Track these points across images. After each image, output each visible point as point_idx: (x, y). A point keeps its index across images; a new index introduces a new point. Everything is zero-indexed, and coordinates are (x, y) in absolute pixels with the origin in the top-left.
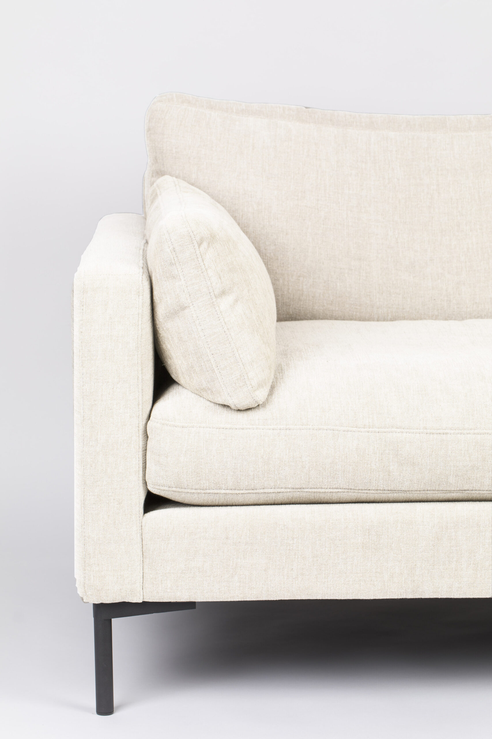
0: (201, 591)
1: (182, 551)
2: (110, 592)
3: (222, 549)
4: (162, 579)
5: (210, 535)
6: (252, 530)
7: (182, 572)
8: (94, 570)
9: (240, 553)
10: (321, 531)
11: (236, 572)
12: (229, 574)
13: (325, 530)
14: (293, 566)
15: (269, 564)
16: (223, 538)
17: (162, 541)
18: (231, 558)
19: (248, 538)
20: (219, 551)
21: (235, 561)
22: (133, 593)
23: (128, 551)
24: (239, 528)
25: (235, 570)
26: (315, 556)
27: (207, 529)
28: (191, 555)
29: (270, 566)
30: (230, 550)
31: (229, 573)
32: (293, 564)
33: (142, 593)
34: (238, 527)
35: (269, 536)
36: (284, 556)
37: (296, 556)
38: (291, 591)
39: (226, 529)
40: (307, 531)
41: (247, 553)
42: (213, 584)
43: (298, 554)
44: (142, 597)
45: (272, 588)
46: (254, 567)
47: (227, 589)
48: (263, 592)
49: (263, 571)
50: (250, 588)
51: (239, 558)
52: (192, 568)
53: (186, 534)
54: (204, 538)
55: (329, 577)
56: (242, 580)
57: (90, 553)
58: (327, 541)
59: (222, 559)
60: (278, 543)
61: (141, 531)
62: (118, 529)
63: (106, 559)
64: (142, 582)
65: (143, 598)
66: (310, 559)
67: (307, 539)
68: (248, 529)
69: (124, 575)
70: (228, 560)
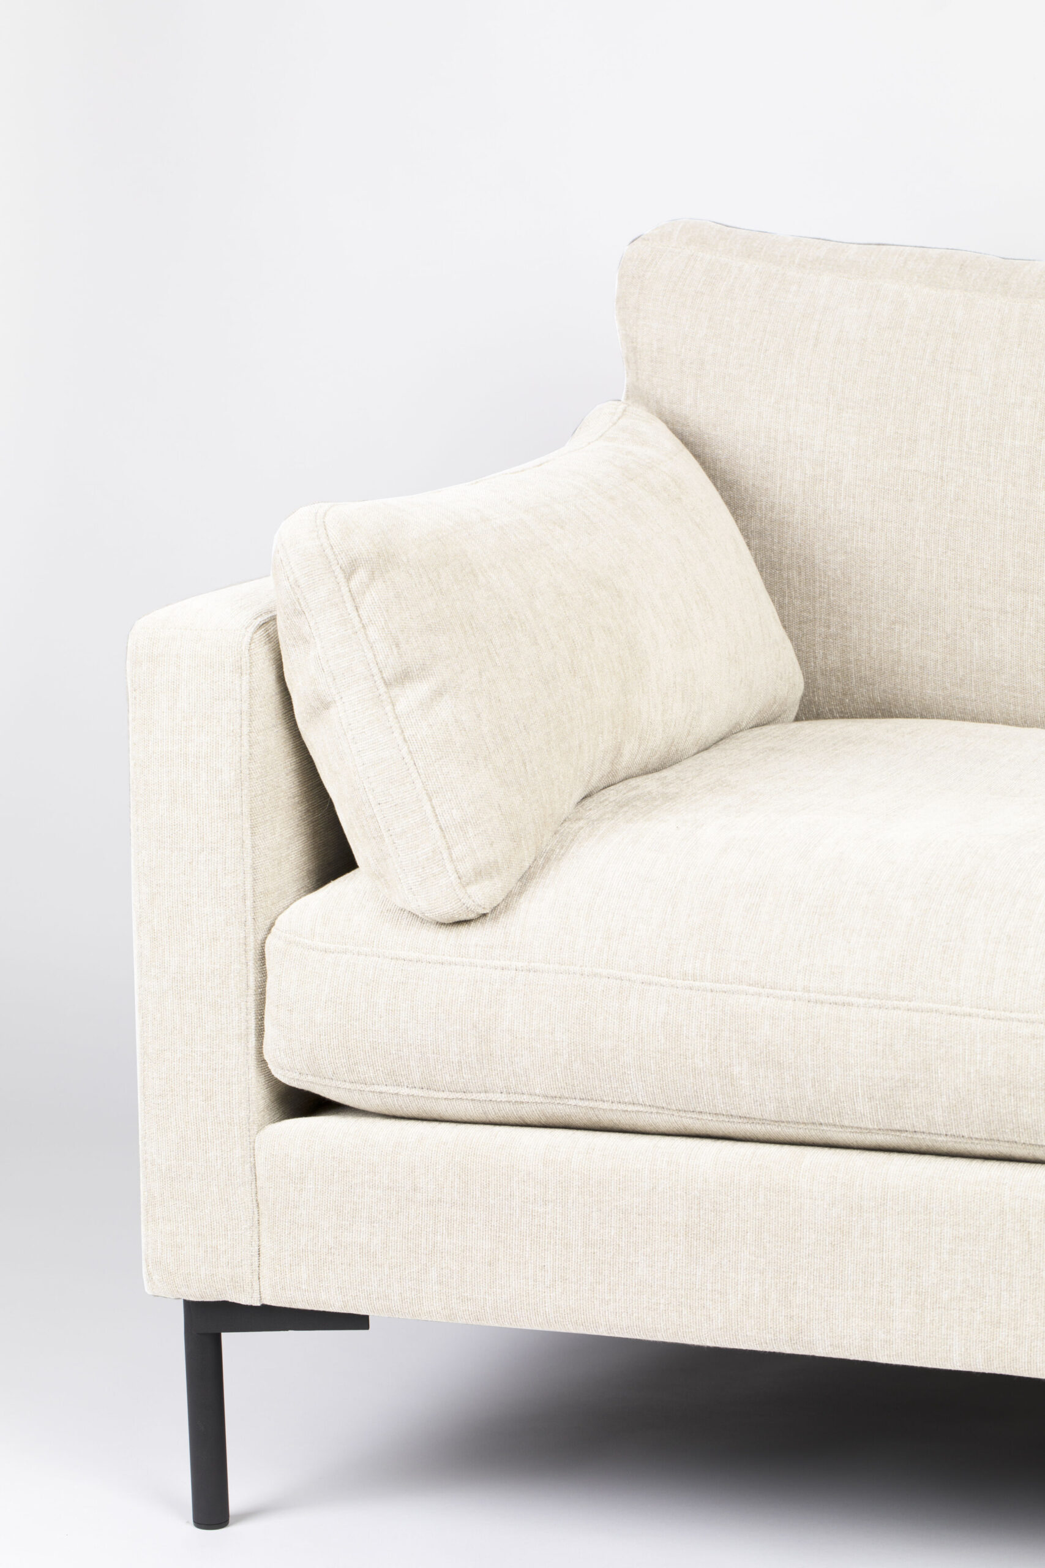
0: (366, 1295)
1: (329, 1207)
2: (192, 1278)
3: (405, 1211)
4: (292, 1262)
5: (382, 1180)
6: (464, 1177)
7: (330, 1251)
8: (163, 1230)
9: (442, 1224)
10: (601, 1191)
11: (433, 1262)
12: (420, 1265)
13: (610, 1190)
14: (546, 1260)
15: (497, 1252)
16: (408, 1189)
17: (291, 1184)
18: (423, 1232)
19: (456, 1193)
20: (400, 1214)
21: (430, 1238)
22: (237, 1284)
23: (226, 1197)
24: (440, 1170)
25: (430, 1257)
26: (590, 1243)
27: (377, 1167)
28: (346, 1218)
29: (500, 1256)
30: (420, 1216)
31: (420, 1262)
32: (546, 1256)
33: (256, 1287)
34: (437, 1167)
35: (498, 1192)
36: (527, 1238)
37: (552, 1240)
38: (542, 1312)
39: (414, 1171)
40: (575, 1190)
41: (455, 1224)
42: (389, 1282)
43: (555, 1236)
44: (256, 1295)
45: (504, 1303)
46: (468, 1254)
47: (416, 1296)
48: (488, 1309)
49: (486, 1264)
50: (461, 1298)
51: (439, 1234)
52: (348, 1246)
53: (335, 1173)
54: (371, 1184)
55: (617, 1291)
56: (444, 1280)
57: (156, 1195)
58: (613, 1214)
59: (407, 1232)
60: (515, 1209)
61: (252, 1159)
62: (205, 1151)
63: (183, 1210)
64: (257, 1264)
65: (260, 1297)
66: (579, 1249)
67: (574, 1205)
68: (456, 1174)
69: (219, 1247)
70: (417, 1235)
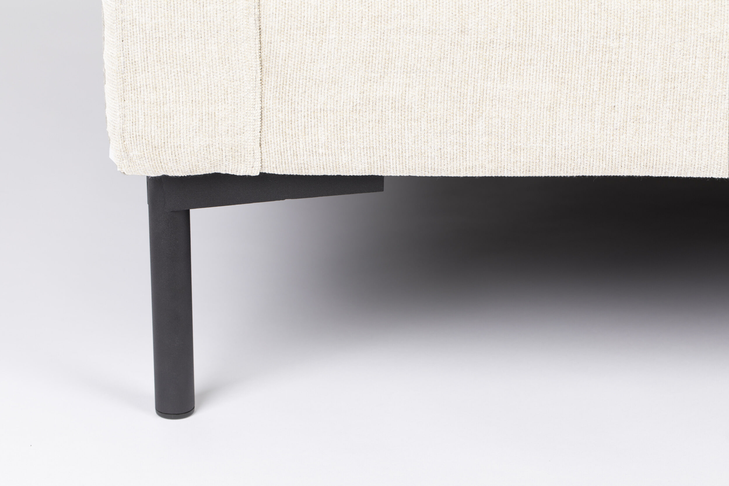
0: (397, 154)
1: (355, 59)
2: (183, 151)
3: (449, 56)
4: (306, 124)
5: (421, 23)
6: (522, 13)
7: (355, 108)
8: (146, 100)
9: (493, 68)
10: (687, 18)
11: (481, 111)
12: (465, 115)
13: (696, 17)
14: (617, 100)
15: (559, 95)
16: (454, 32)
17: (308, 36)
18: (470, 79)
19: (512, 32)
20: (442, 60)
21: (479, 84)
22: (236, 154)
23: (227, 56)
24: (493, 7)
25: (478, 106)
26: (670, 77)
27: (415, 9)
28: (376, 69)
29: (562, 99)
30: (468, 61)
31: (465, 112)
32: (617, 96)
33: (258, 155)
34: (490, 5)
35: (563, 27)
36: (596, 77)
37: (625, 77)
38: (608, 157)
39: (461, 11)
40: (655, 20)
41: (509, 68)
42: (426, 138)
43: (629, 72)
44: (258, 165)
45: (564, 151)
46: (523, 100)
47: (458, 151)
48: (544, 158)
49: (545, 109)
50: (512, 149)
51: (489, 79)
52: (378, 101)
53: (364, 19)
54: (408, 29)
55: (699, 128)
56: (494, 130)
57: (136, 60)
58: (699, 44)
59: (450, 80)
60: (582, 45)
61: (257, 10)
62: (202, 4)
63: (173, 74)
64: (259, 128)
65: (261, 166)
66: (657, 84)
67: (654, 37)
68: (512, 11)
69: (217, 113)
70: (463, 83)
